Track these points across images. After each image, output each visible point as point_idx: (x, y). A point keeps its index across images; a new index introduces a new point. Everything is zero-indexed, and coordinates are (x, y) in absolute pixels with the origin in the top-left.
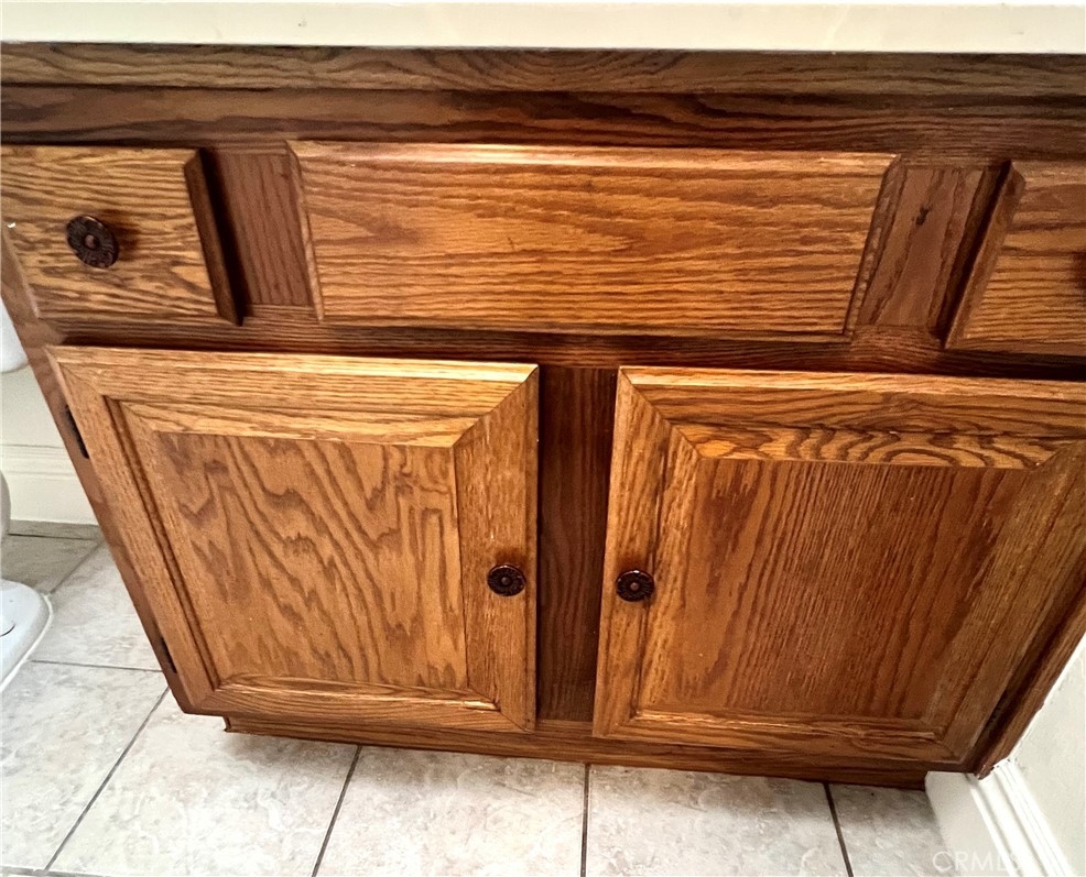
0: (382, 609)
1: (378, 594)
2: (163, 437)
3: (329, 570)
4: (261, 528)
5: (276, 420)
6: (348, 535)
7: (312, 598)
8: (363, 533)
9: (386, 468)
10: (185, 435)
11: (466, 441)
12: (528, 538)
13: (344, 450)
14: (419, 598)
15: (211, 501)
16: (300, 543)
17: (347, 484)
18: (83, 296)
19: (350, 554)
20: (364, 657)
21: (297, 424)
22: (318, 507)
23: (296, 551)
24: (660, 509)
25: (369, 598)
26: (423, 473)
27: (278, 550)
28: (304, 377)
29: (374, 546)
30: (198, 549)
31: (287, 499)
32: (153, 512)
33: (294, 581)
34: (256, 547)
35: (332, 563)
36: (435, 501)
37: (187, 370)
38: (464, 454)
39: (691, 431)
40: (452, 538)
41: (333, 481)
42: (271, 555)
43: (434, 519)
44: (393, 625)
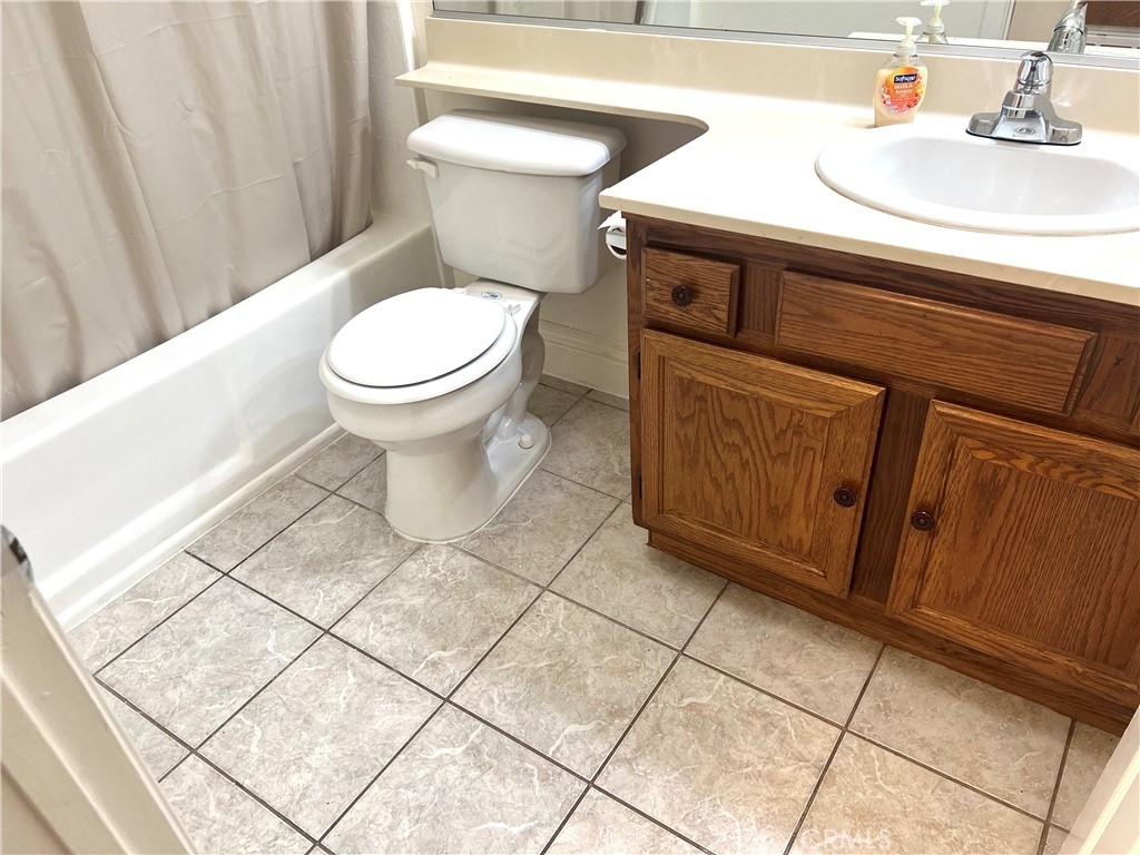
0: (769, 495)
1: (769, 485)
2: (681, 379)
3: (744, 465)
4: (714, 433)
5: (739, 384)
6: (760, 449)
7: (730, 478)
8: (769, 450)
9: (790, 421)
10: (692, 380)
11: (838, 416)
12: (863, 477)
13: (771, 406)
14: (792, 494)
15: (693, 414)
16: (733, 447)
17: (767, 423)
18: (667, 312)
19: (758, 460)
20: (751, 519)
21: (750, 388)
22: (748, 432)
23: (729, 451)
24: (946, 481)
25: (763, 486)
26: (810, 426)
27: (720, 448)
28: (760, 368)
29: (774, 459)
30: (678, 437)
31: (734, 423)
32: (662, 413)
33: (724, 466)
34: (709, 443)
35: (747, 461)
36: (813, 443)
37: (702, 353)
38: (836, 423)
39: (970, 443)
40: (819, 466)
41: (760, 421)
42: (715, 449)
43: (811, 453)
44: (773, 506)
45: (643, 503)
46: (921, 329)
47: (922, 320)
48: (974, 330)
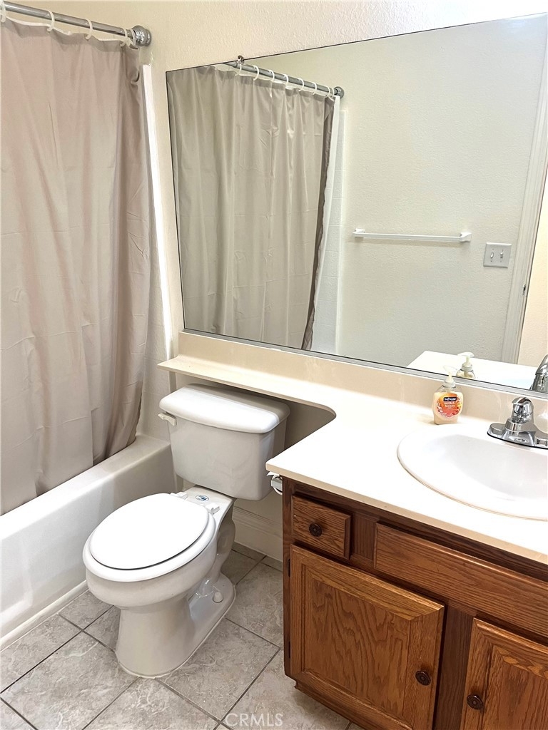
0: (374, 668)
1: (373, 661)
2: (316, 581)
3: (357, 644)
4: (337, 619)
5: (353, 589)
6: (367, 635)
7: (349, 652)
8: (373, 637)
9: (386, 618)
10: (322, 583)
11: (416, 620)
12: (434, 664)
13: (373, 607)
14: (389, 669)
15: (324, 605)
16: (349, 631)
17: (371, 618)
19: (366, 643)
20: (363, 684)
21: (359, 593)
22: (359, 622)
23: (347, 633)
24: (488, 675)
25: (370, 662)
26: (398, 625)
27: (341, 631)
28: (365, 582)
29: (376, 644)
30: (314, 619)
31: (349, 615)
32: (304, 602)
33: (344, 643)
34: (334, 624)
35: (359, 642)
36: (401, 636)
37: (329, 566)
38: (415, 624)
39: (501, 651)
40: (405, 652)
41: (367, 616)
42: (338, 631)
43: (400, 643)
44: (377, 676)
45: (291, 662)
46: (463, 572)
47: (463, 566)
48: (495, 578)
